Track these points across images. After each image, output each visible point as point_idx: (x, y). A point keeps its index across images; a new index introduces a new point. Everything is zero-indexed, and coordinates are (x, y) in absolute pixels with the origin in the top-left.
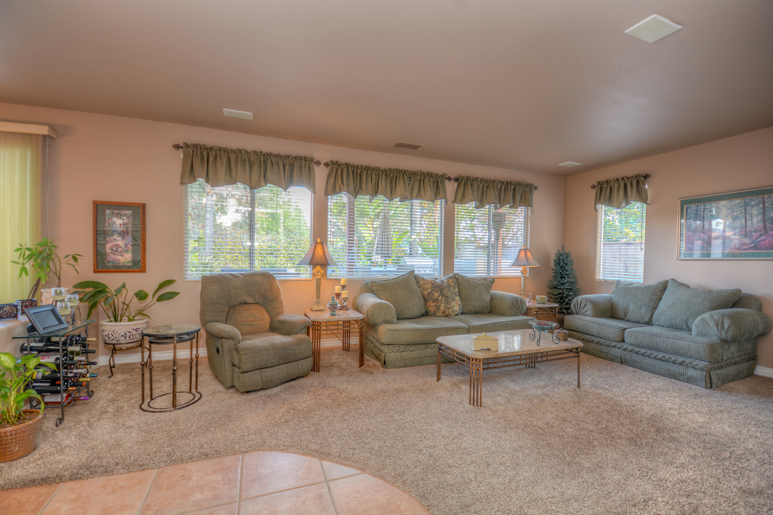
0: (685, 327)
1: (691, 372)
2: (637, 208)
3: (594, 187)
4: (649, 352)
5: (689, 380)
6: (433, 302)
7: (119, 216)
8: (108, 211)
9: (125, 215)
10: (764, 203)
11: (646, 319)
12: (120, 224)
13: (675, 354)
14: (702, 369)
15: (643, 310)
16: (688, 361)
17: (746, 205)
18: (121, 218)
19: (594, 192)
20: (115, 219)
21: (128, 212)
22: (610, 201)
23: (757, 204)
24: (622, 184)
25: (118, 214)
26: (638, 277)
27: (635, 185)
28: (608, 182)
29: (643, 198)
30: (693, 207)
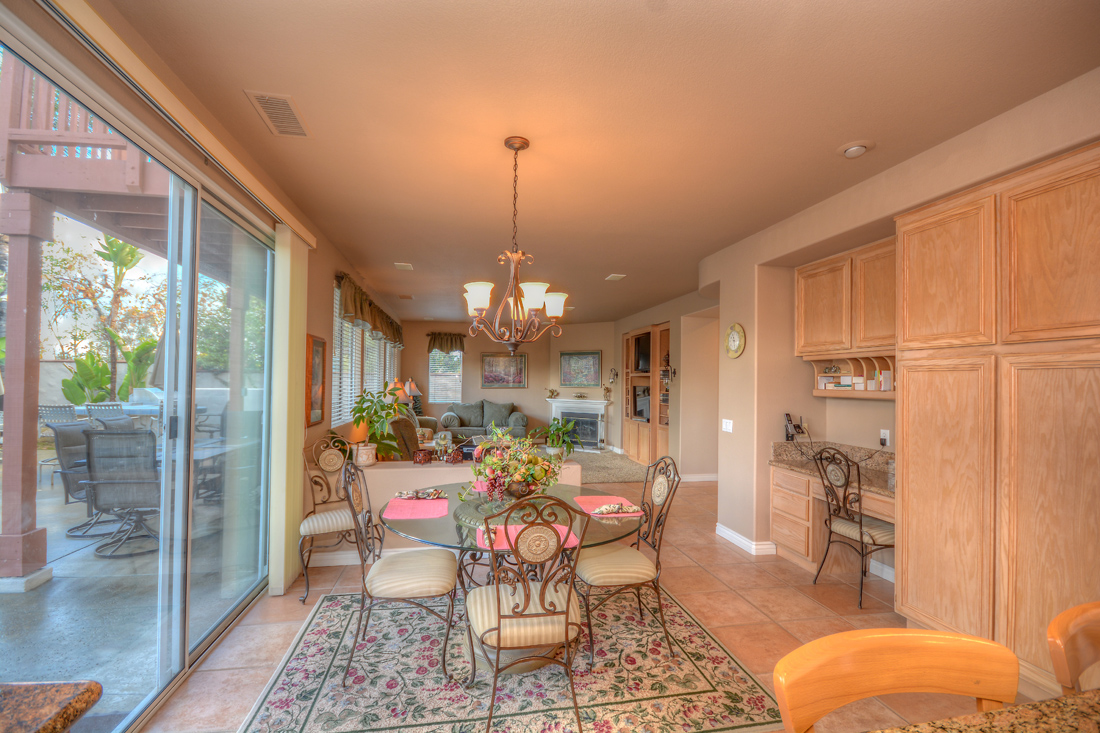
2: (457, 354)
3: (428, 335)
10: (517, 361)
11: (481, 424)
12: (317, 364)
15: (479, 418)
17: (510, 361)
19: (429, 339)
22: (440, 348)
23: (515, 361)
24: (450, 338)
26: (458, 400)
27: (458, 341)
28: (440, 334)
29: (462, 349)
30: (488, 359)
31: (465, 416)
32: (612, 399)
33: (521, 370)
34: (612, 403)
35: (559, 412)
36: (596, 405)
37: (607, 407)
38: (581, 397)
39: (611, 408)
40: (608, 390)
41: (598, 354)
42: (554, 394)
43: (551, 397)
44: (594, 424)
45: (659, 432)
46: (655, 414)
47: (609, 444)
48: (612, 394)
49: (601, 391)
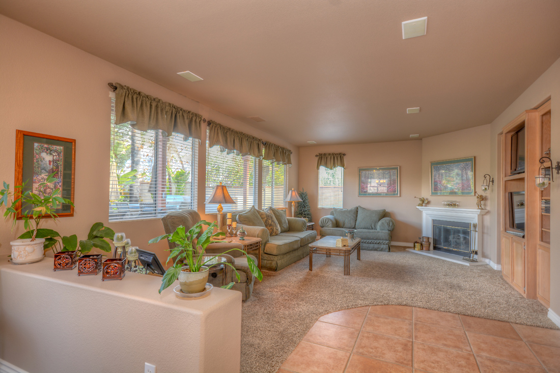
0: (370, 228)
1: (382, 246)
2: (339, 170)
3: (317, 156)
4: (365, 241)
5: (382, 250)
6: (270, 226)
7: (48, 150)
8: (36, 145)
9: (56, 151)
10: (390, 173)
11: (353, 226)
12: (50, 161)
13: (376, 239)
14: (387, 244)
15: (352, 221)
16: (381, 241)
17: (384, 173)
18: (51, 154)
19: (317, 159)
20: (44, 155)
21: (58, 147)
22: (326, 165)
23: (388, 173)
24: (332, 157)
25: (47, 149)
26: (340, 206)
27: (339, 158)
28: (325, 154)
29: (343, 165)
30: (364, 172)
31: (341, 219)
32: (488, 208)
33: (394, 181)
34: (488, 212)
35: (430, 219)
36: (469, 213)
37: (481, 217)
38: (452, 205)
39: (487, 218)
40: (482, 198)
41: (472, 162)
42: (424, 202)
43: (421, 205)
44: (466, 233)
45: (540, 252)
46: (535, 227)
47: (484, 256)
48: (488, 202)
49: (475, 200)
